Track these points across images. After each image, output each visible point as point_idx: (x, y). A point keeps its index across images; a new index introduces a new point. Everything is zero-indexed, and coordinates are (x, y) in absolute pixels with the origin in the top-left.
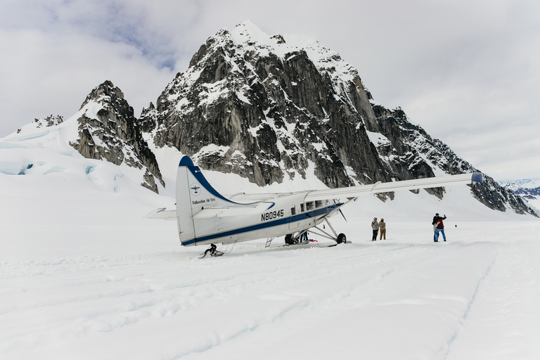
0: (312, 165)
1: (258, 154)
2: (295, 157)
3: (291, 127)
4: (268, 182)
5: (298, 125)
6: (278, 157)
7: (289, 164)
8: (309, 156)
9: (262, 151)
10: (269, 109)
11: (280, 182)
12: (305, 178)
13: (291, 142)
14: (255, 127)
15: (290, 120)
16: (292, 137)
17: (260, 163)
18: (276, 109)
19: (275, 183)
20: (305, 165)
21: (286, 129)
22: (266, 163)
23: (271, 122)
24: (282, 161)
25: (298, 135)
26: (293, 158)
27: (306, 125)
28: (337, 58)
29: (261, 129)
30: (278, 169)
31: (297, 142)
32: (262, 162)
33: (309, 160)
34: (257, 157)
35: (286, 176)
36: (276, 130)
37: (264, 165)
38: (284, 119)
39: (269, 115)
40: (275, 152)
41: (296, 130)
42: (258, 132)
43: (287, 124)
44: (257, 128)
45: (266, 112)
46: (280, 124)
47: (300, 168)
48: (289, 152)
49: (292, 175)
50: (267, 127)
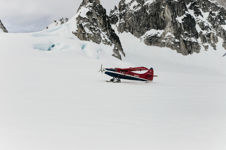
0: (221, 40)
1: (183, 34)
2: (209, 35)
4: (190, 52)
5: (211, 13)
6: (196, 35)
7: (204, 40)
9: (186, 32)
10: (190, 3)
11: (198, 52)
12: (215, 49)
13: (206, 25)
14: (180, 16)
15: (205, 10)
16: (207, 21)
17: (184, 41)
18: (195, 3)
19: (194, 53)
20: (216, 40)
21: (202, 16)
22: (189, 40)
23: (191, 12)
24: (199, 38)
26: (207, 36)
27: (217, 13)
29: (185, 18)
30: (197, 43)
31: (210, 25)
32: (185, 39)
33: (218, 37)
34: (182, 36)
35: (202, 49)
37: (187, 41)
38: (201, 10)
40: (195, 32)
41: (209, 17)
42: (183, 20)
45: (188, 6)
46: (198, 13)
47: (212, 42)
48: (204, 32)
49: (206, 47)
50: (189, 16)
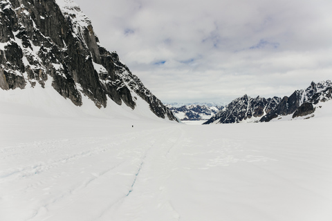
3: (37, 49)
8: (49, 72)
25: (41, 55)
28: (77, 9)
36: (23, 49)
39: (18, 36)
43: (33, 46)
44: (6, 44)
